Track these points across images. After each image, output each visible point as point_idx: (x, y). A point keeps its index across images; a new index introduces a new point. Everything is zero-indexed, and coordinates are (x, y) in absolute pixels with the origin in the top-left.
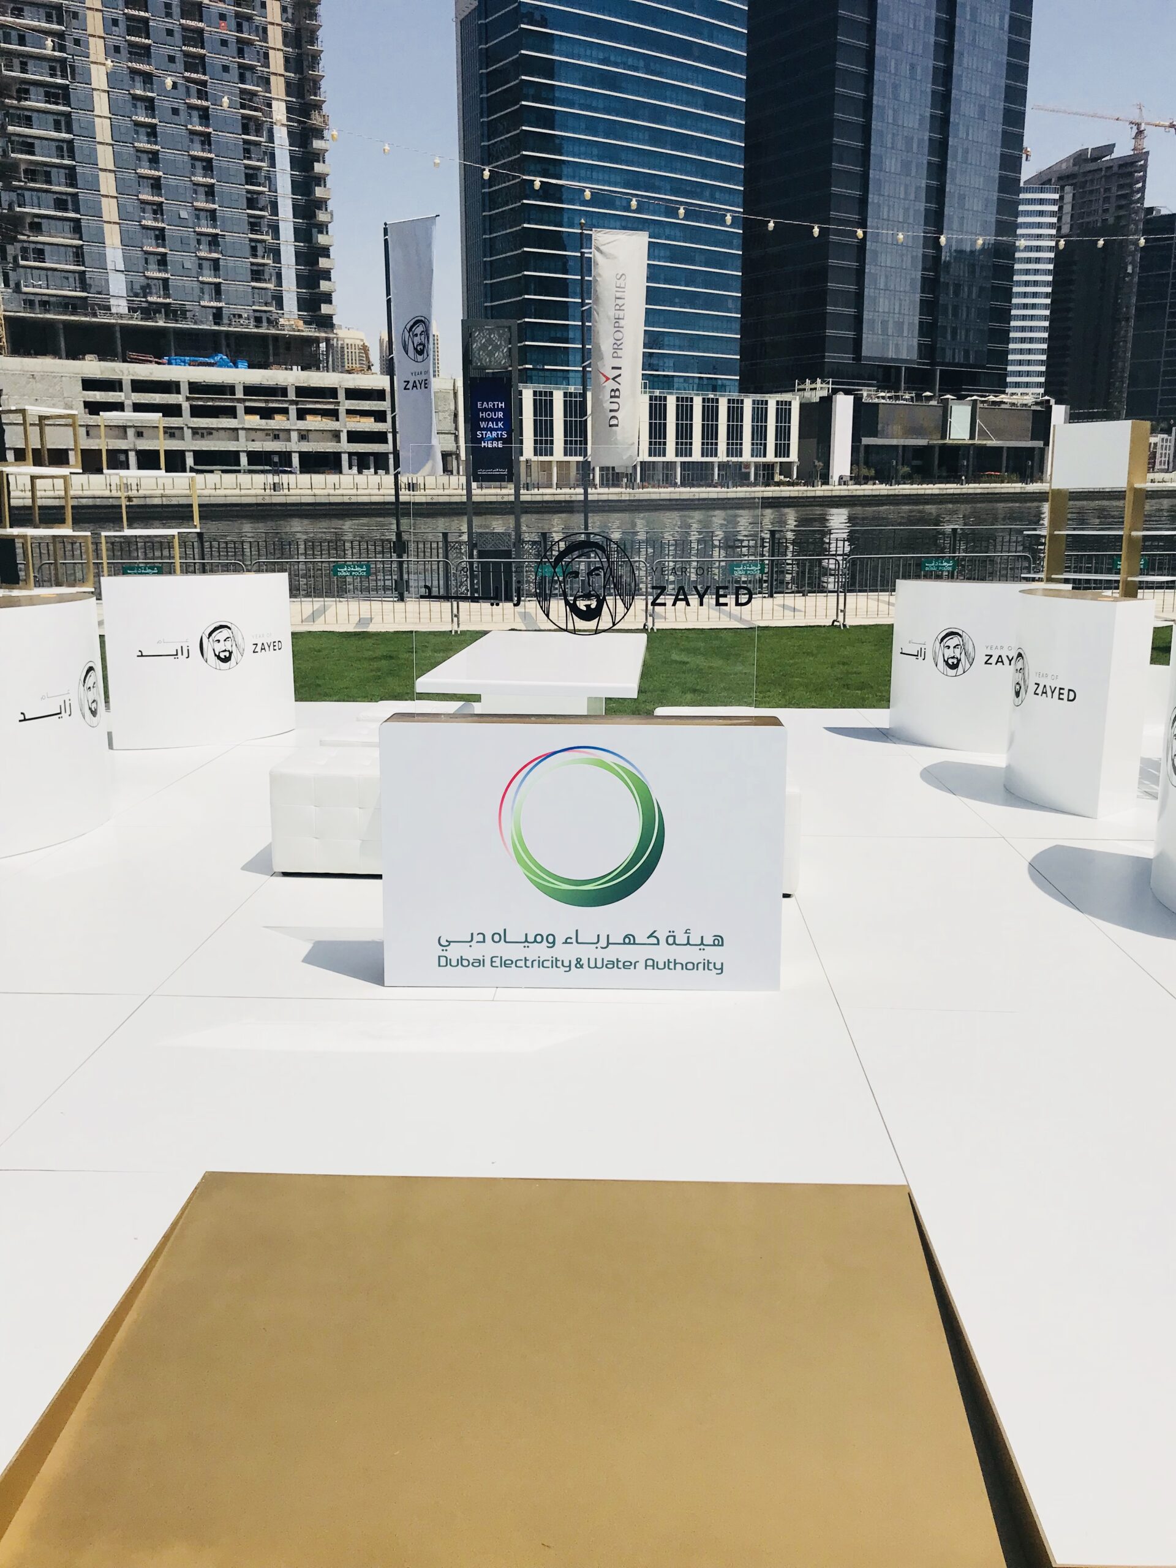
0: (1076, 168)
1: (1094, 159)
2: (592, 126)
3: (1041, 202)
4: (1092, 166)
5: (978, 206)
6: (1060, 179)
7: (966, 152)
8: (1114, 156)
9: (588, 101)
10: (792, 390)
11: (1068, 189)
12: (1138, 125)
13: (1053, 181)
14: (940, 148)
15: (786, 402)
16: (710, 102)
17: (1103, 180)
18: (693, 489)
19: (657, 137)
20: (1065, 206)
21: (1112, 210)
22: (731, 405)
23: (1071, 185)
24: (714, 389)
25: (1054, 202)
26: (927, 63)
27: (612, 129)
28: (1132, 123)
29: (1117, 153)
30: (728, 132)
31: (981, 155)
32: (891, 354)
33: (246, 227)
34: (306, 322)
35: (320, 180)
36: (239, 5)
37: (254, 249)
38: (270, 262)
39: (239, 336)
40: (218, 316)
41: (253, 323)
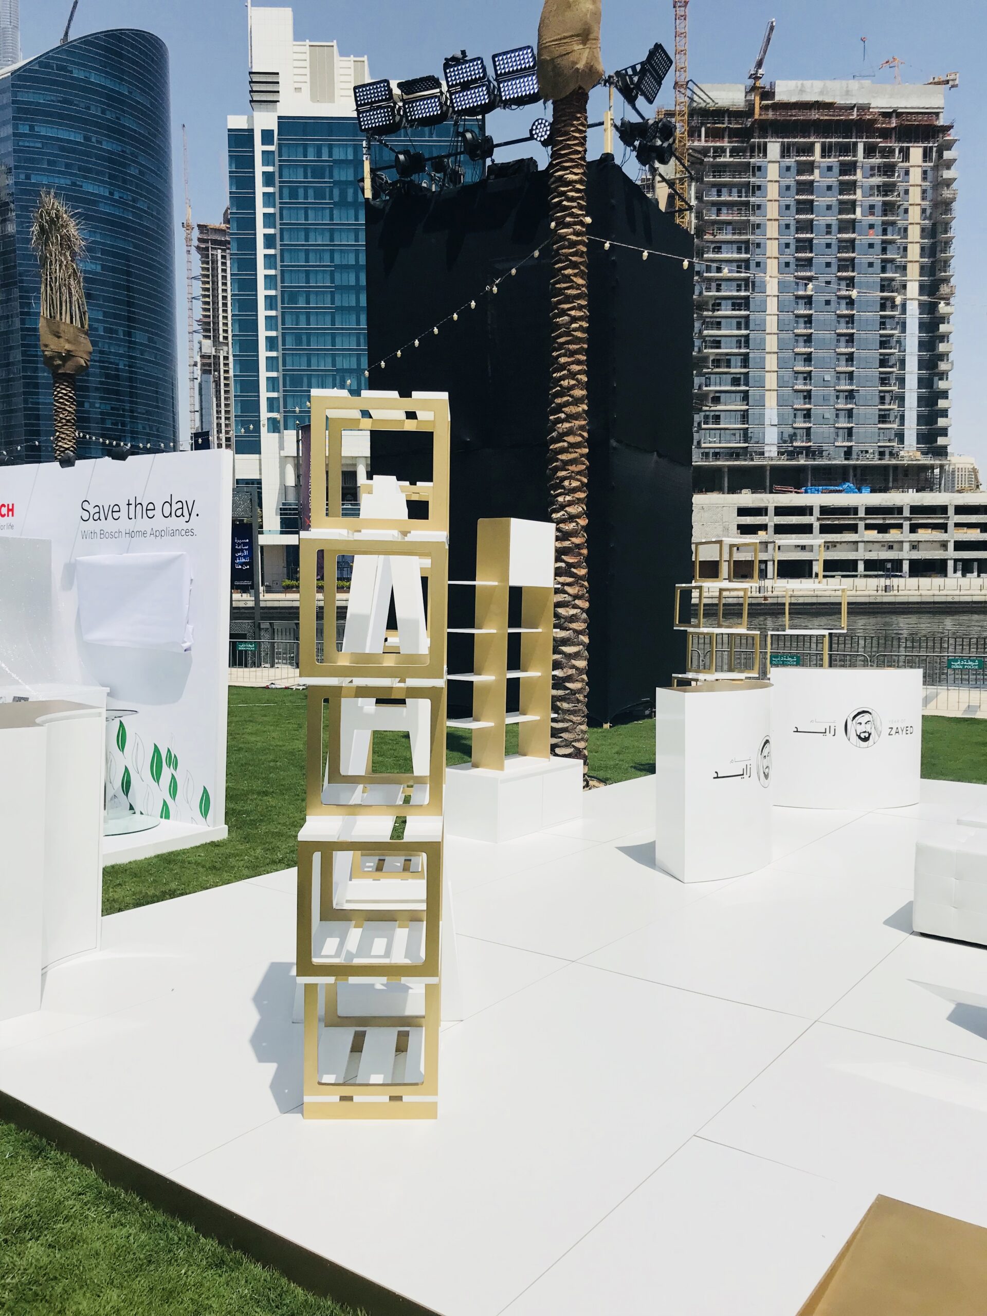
33: (877, 382)
34: (923, 453)
35: (944, 338)
36: (886, 215)
37: (882, 399)
38: (895, 407)
39: (865, 468)
40: (848, 453)
41: (877, 456)
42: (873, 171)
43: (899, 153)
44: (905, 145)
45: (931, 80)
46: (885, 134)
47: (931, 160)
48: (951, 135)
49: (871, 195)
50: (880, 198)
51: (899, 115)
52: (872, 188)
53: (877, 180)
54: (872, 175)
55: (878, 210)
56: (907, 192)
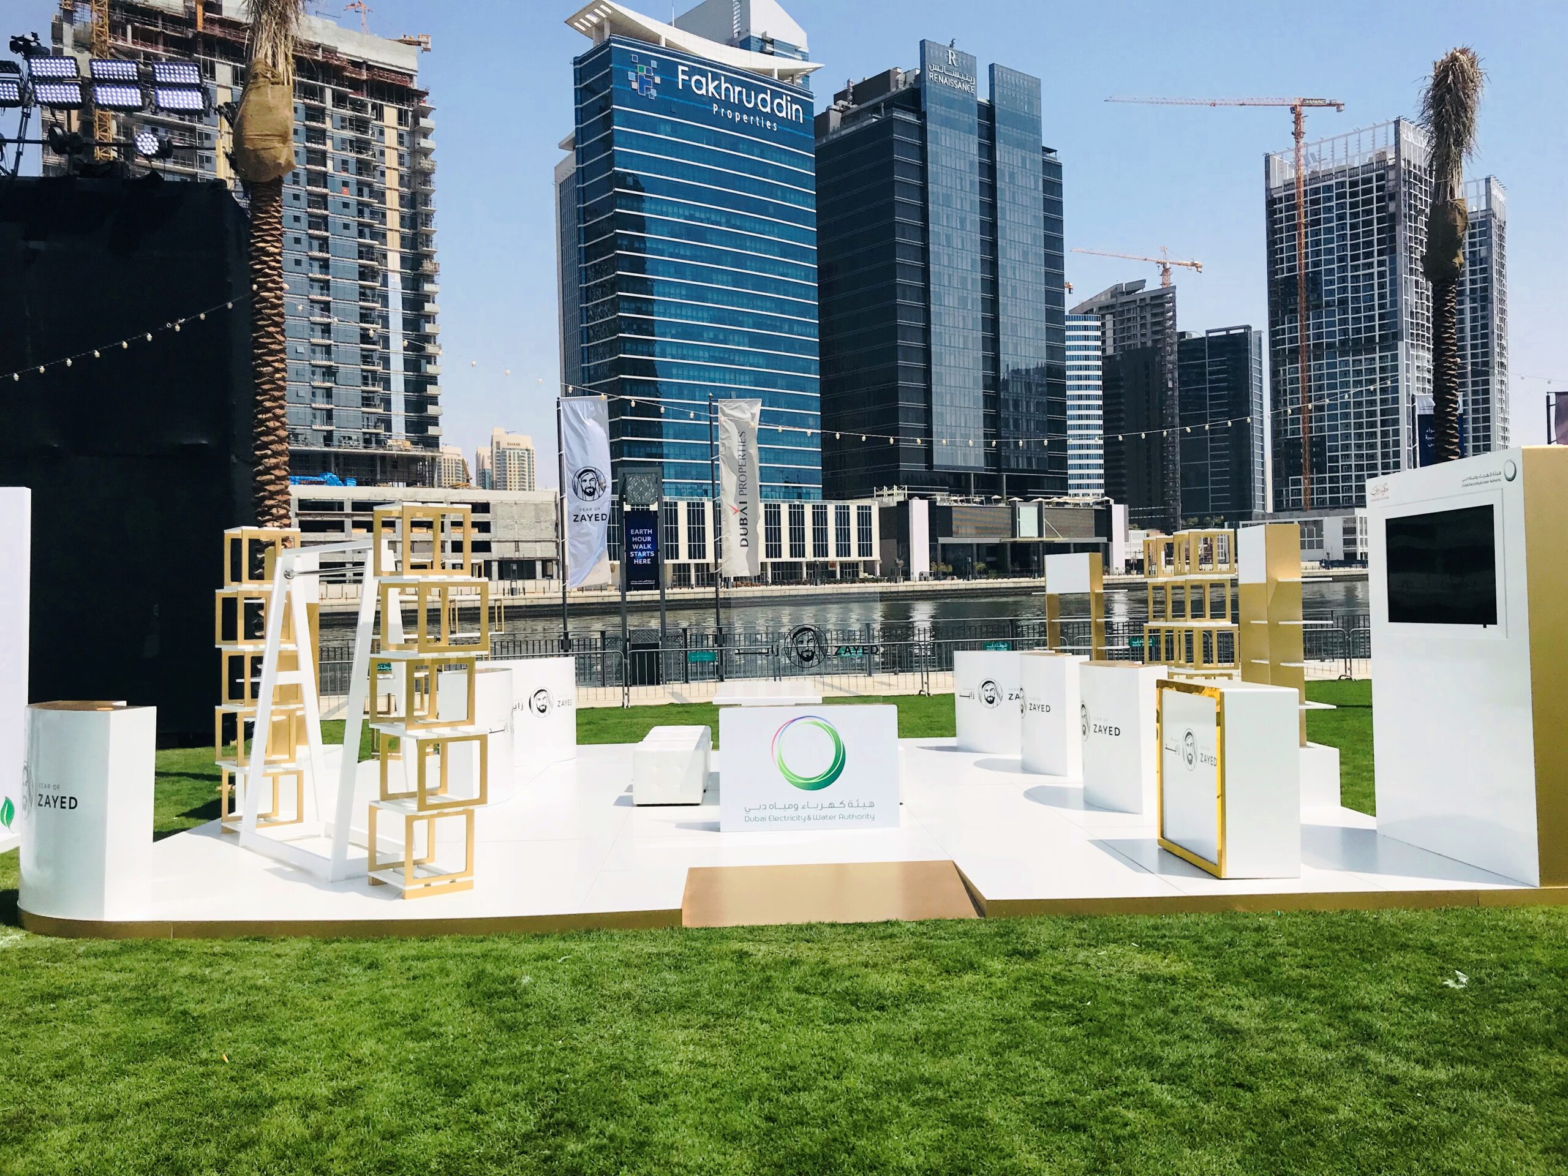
0: (1114, 300)
1: (1129, 293)
2: (680, 270)
3: (1086, 328)
4: (1127, 299)
5: (1029, 332)
6: (1101, 308)
7: (1014, 289)
8: (1146, 290)
9: (676, 250)
10: (870, 496)
11: (1108, 317)
12: (1164, 264)
13: (1095, 310)
14: (992, 286)
15: (866, 507)
16: (785, 250)
17: (1138, 308)
18: (784, 587)
19: (739, 280)
20: (1107, 331)
21: (1149, 335)
22: (816, 510)
23: (1111, 314)
24: (799, 497)
25: (1097, 328)
26: (975, 217)
28: (1158, 263)
29: (1148, 288)
30: (803, 274)
31: (1028, 291)
32: (960, 463)
33: (359, 360)
34: (413, 443)
35: (430, 318)
36: (360, 174)
37: (365, 378)
38: (380, 390)
39: (348, 457)
40: (328, 438)
41: (362, 444)
42: (344, 123)
43: (372, 110)
44: (379, 102)
45: (402, 38)
46: (356, 85)
47: (406, 124)
48: (427, 102)
49: (343, 149)
50: (354, 155)
51: (370, 68)
52: (343, 141)
53: (349, 134)
54: (343, 128)
55: (352, 167)
56: (382, 153)
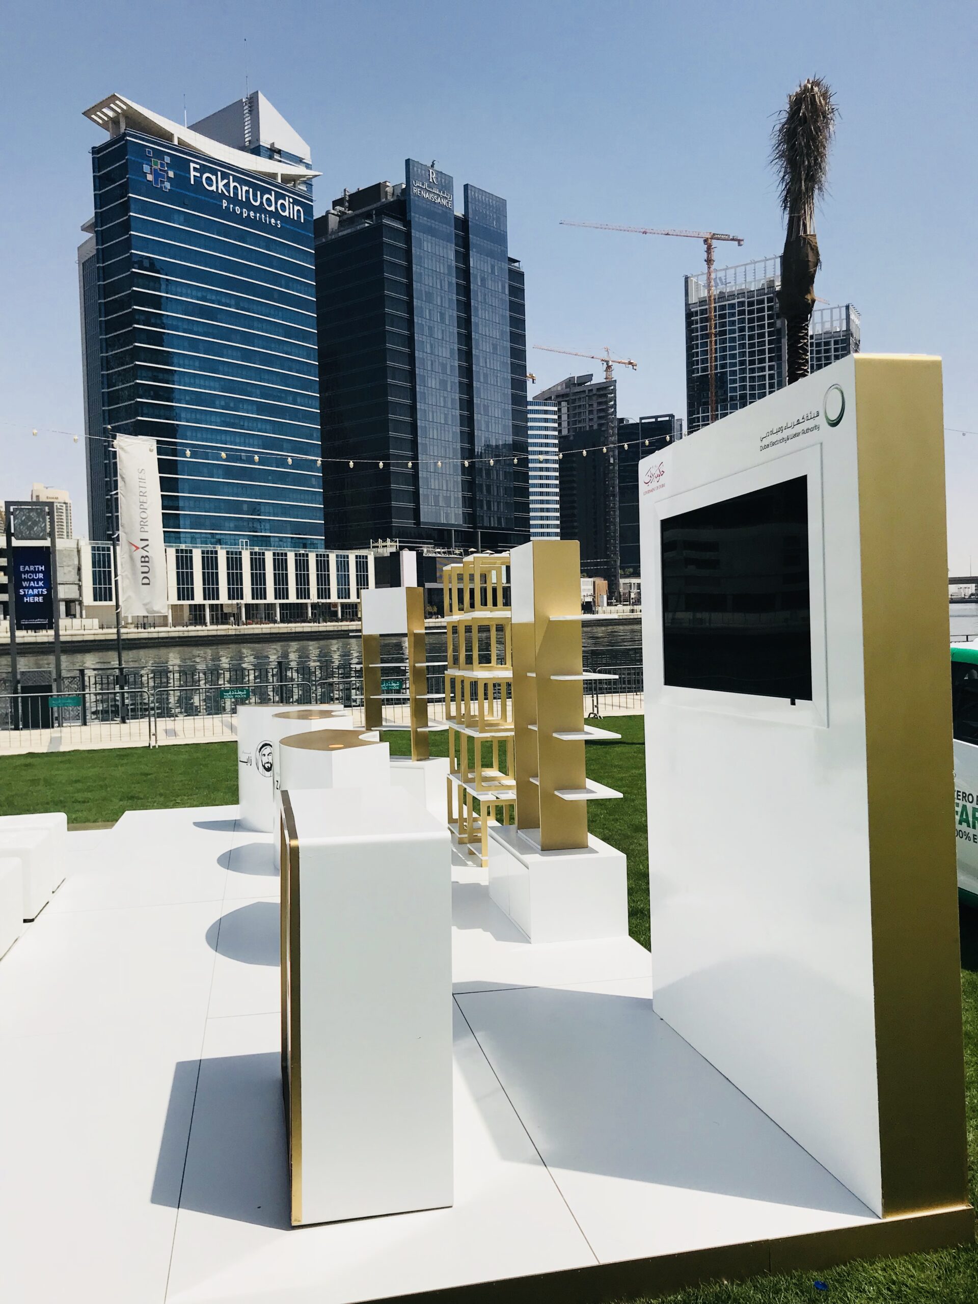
0: (568, 390)
1: (580, 384)
2: (194, 345)
3: (546, 412)
4: (578, 389)
5: (497, 413)
6: (557, 396)
7: (486, 376)
8: (593, 382)
9: (190, 327)
10: (366, 546)
11: (564, 404)
12: (607, 362)
13: (553, 398)
14: (467, 372)
15: (363, 556)
16: (289, 332)
17: (587, 398)
18: (290, 625)
19: (247, 355)
20: (562, 416)
21: (595, 420)
22: (319, 559)
23: (566, 401)
24: (305, 546)
25: (554, 413)
26: (452, 313)
27: (210, 348)
28: (602, 360)
29: (595, 381)
30: (305, 354)
31: (497, 378)
32: (443, 521)
